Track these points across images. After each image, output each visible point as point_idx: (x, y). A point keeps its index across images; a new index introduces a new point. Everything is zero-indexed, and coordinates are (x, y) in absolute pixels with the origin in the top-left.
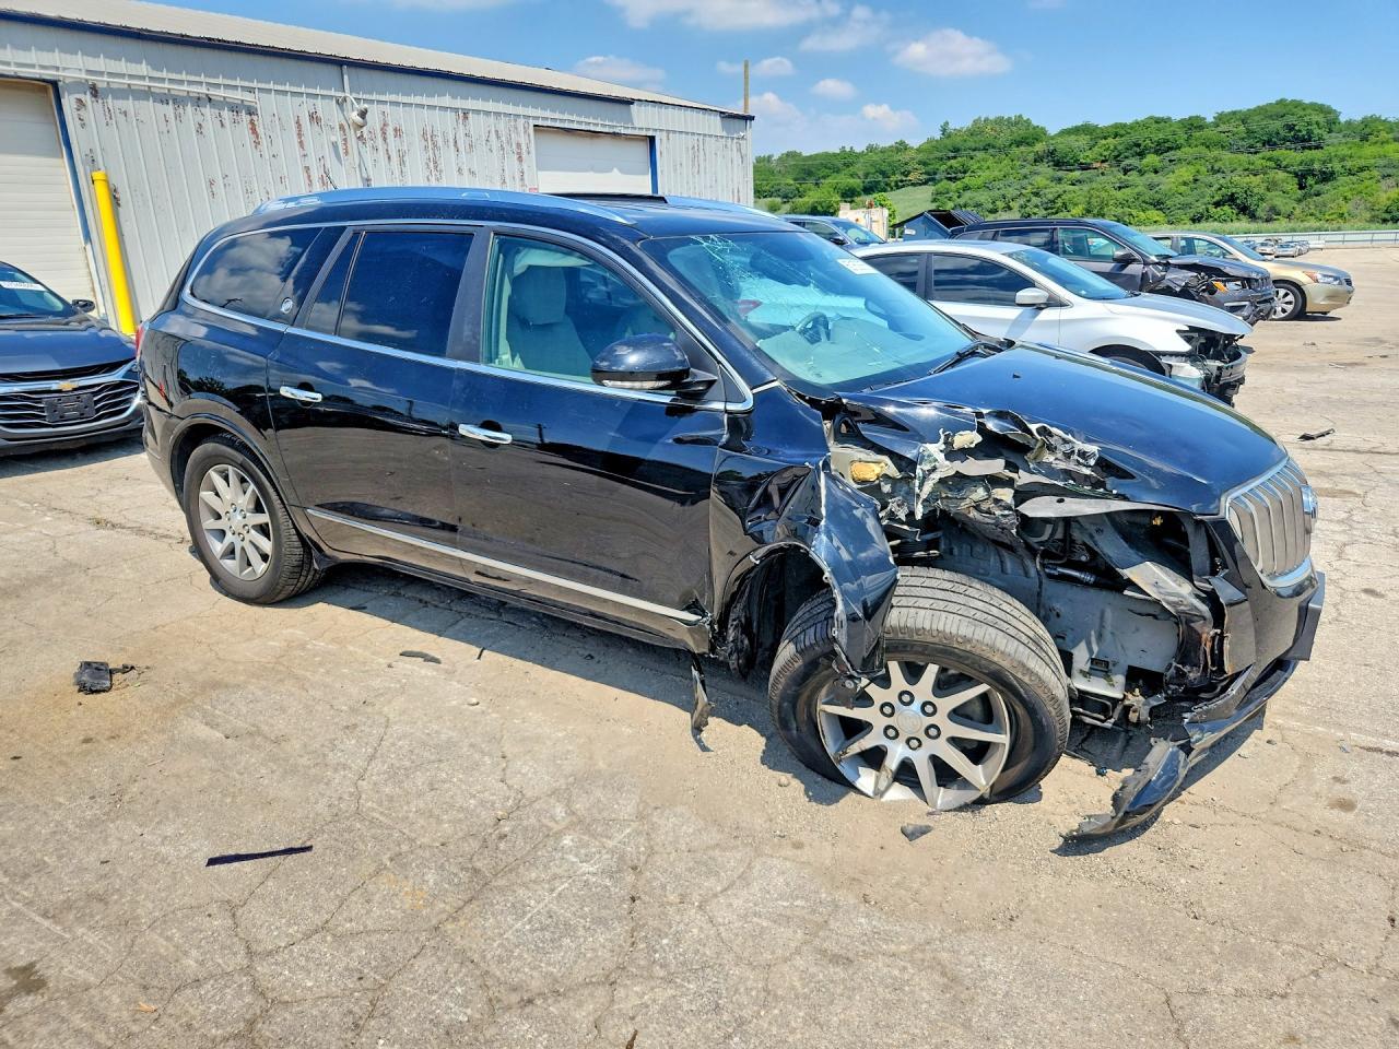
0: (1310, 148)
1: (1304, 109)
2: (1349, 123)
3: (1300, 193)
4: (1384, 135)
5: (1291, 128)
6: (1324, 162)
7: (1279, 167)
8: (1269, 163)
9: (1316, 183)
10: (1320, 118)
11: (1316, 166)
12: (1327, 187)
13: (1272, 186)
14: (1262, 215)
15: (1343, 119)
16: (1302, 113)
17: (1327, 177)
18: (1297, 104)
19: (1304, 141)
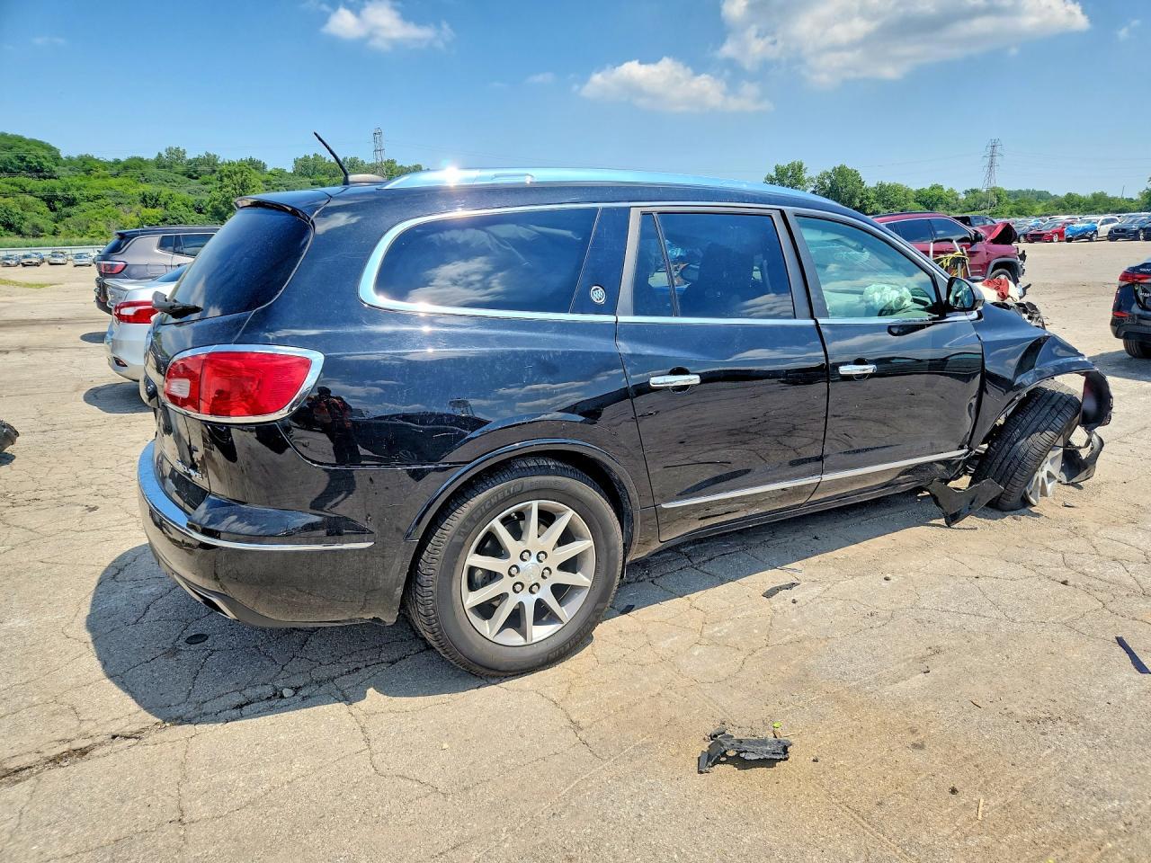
0: (45, 178)
1: (28, 144)
2: (70, 159)
3: (53, 215)
4: (101, 172)
5: (22, 159)
6: (64, 190)
7: (24, 191)
8: (14, 188)
9: (64, 207)
10: (45, 153)
11: (59, 193)
12: (73, 210)
13: (25, 207)
14: (28, 231)
15: (63, 155)
16: (27, 147)
17: (71, 202)
18: (21, 139)
19: (38, 171)
